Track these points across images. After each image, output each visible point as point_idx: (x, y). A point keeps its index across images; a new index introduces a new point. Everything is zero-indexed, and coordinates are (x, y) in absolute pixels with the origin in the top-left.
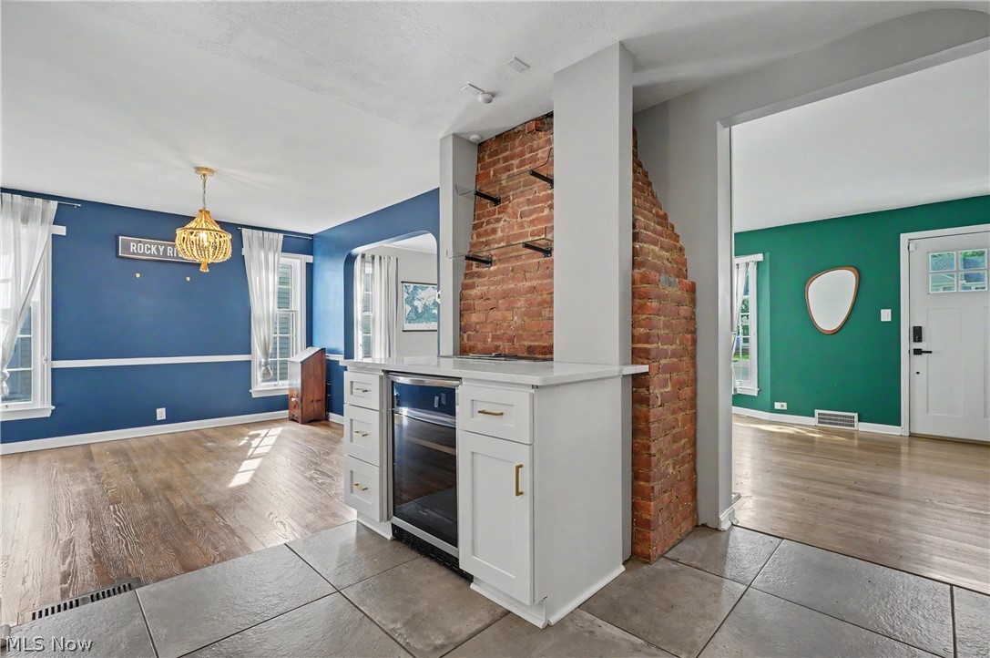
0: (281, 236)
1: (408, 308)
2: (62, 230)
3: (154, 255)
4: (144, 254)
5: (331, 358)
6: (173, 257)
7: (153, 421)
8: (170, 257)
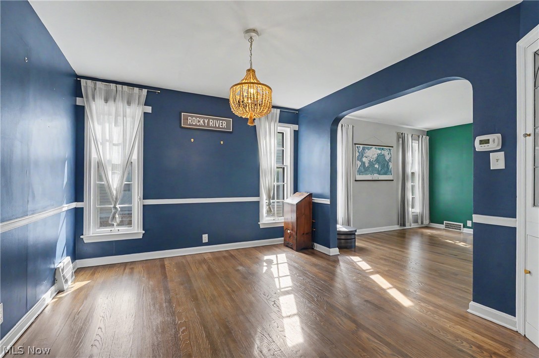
0: (279, 110)
1: (359, 163)
2: (149, 109)
3: (202, 126)
4: (196, 125)
5: (316, 201)
6: (213, 127)
7: (200, 243)
8: (211, 127)
